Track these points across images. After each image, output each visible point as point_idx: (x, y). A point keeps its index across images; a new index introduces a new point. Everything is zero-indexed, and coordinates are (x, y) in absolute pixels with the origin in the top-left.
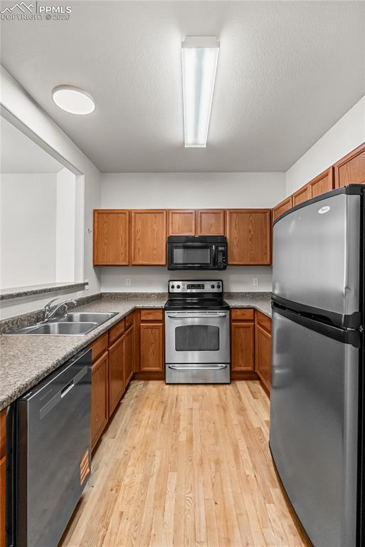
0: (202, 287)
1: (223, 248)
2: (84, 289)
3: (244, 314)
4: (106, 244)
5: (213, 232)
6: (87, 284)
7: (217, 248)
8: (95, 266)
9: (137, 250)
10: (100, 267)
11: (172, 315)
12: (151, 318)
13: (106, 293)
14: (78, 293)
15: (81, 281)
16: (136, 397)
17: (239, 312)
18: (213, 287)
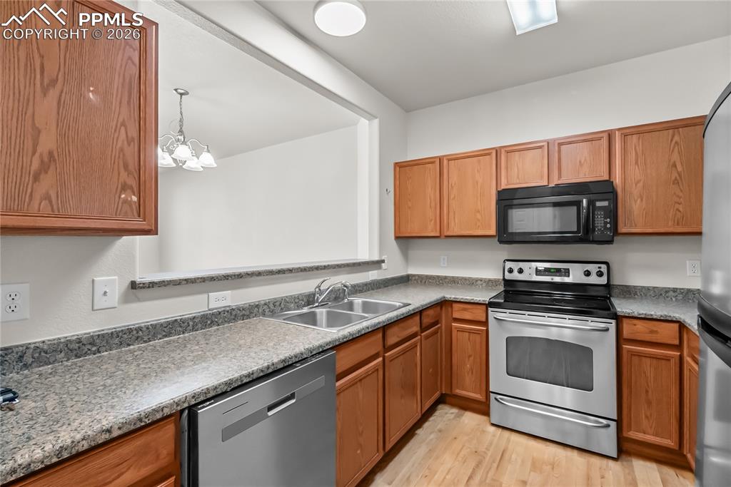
0: (567, 273)
1: (605, 204)
2: (380, 268)
3: (652, 332)
4: (410, 208)
5: (584, 176)
6: (383, 261)
7: (591, 203)
8: (397, 238)
9: (451, 214)
10: (404, 239)
11: (500, 316)
12: (467, 316)
13: (414, 276)
14: (370, 272)
15: (376, 258)
16: (440, 431)
17: (640, 326)
18: (588, 274)
